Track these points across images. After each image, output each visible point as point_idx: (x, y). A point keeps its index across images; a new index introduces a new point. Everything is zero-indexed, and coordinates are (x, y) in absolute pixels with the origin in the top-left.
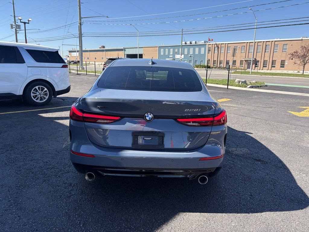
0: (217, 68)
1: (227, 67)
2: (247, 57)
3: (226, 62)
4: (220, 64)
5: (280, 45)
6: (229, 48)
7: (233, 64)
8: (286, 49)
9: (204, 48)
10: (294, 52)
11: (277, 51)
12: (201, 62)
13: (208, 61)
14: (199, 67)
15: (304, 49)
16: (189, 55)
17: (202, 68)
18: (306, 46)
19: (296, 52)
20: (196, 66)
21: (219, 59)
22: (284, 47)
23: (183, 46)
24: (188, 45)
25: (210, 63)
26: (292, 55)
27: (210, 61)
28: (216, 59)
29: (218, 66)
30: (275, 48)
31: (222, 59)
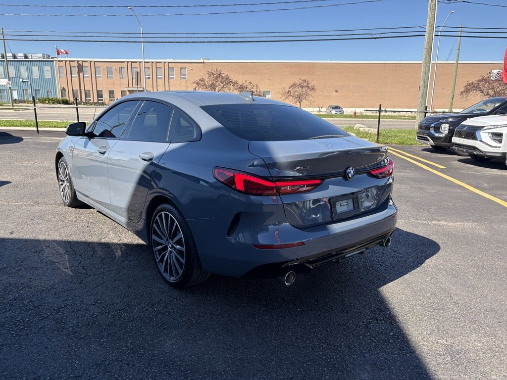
0: (83, 103)
1: (99, 102)
2: (131, 85)
3: (98, 94)
4: (86, 96)
5: (177, 68)
6: (97, 69)
7: (110, 97)
8: (185, 75)
9: (50, 67)
10: (201, 80)
11: (173, 78)
12: (49, 93)
13: (63, 91)
14: (47, 102)
15: (212, 76)
16: (21, 80)
17: (53, 103)
18: (213, 72)
19: (202, 80)
20: (39, 100)
21: (82, 88)
22: (183, 73)
23: (9, 61)
24: (20, 61)
25: (67, 95)
26: (198, 84)
27: (65, 90)
28: (76, 87)
29: (84, 100)
30: (171, 73)
31: (88, 87)
